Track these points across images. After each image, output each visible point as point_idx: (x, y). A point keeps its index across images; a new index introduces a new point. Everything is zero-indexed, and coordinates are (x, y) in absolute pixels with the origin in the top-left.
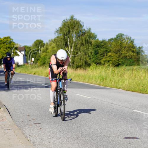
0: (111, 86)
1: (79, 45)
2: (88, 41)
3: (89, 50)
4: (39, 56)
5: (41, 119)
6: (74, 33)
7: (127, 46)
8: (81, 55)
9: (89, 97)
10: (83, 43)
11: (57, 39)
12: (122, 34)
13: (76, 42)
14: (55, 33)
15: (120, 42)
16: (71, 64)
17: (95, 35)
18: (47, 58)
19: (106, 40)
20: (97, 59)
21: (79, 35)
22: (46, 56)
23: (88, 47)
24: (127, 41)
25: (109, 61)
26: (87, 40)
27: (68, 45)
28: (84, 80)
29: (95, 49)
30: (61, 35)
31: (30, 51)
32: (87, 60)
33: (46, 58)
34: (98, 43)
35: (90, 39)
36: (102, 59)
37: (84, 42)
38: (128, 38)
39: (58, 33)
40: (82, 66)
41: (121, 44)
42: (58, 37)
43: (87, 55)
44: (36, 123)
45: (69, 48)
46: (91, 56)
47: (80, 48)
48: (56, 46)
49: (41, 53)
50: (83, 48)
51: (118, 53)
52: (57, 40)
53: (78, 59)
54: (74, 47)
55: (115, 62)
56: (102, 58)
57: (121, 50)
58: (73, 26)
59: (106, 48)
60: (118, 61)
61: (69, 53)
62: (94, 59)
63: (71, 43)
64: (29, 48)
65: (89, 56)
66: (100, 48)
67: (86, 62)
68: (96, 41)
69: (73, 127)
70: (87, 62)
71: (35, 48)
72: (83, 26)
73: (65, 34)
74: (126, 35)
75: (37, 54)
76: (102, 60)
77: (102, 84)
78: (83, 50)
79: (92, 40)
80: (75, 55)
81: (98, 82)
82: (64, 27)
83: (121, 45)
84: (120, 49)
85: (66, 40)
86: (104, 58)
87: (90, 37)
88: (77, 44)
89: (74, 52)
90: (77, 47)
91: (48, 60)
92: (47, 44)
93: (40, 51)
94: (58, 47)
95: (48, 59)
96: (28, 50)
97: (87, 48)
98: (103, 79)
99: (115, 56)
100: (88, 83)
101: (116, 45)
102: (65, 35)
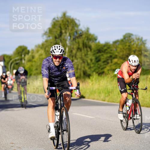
1: (74, 50)
2: (86, 44)
3: (88, 56)
6: (68, 34)
7: (137, 49)
8: (78, 63)
9: (91, 116)
11: (45, 43)
12: (130, 34)
13: (70, 46)
14: (43, 36)
15: (128, 44)
17: (95, 36)
19: (109, 43)
20: (99, 68)
21: (75, 37)
22: (32, 66)
23: (87, 53)
24: (137, 43)
26: (84, 43)
29: (95, 55)
30: (51, 38)
31: (11, 61)
32: (86, 70)
33: (33, 68)
34: (100, 47)
35: (88, 41)
36: (105, 67)
37: (81, 46)
38: (139, 39)
39: (47, 36)
40: (80, 77)
41: (129, 47)
42: (46, 41)
43: (86, 63)
46: (91, 63)
49: (26, 63)
50: (80, 54)
52: (46, 45)
58: (66, 26)
59: (111, 53)
62: (95, 68)
64: (10, 57)
65: (88, 64)
66: (102, 53)
67: (85, 72)
68: (97, 45)
71: (17, 57)
72: (80, 25)
74: (135, 36)
75: (20, 64)
76: (106, 69)
77: (107, 99)
78: (81, 56)
79: (92, 43)
81: (102, 97)
82: (54, 28)
83: (129, 49)
84: (128, 53)
86: (108, 67)
87: (89, 39)
88: (71, 49)
90: (73, 53)
92: (33, 50)
93: (24, 60)
95: (35, 70)
98: (108, 93)
101: (123, 48)
102: (56, 38)
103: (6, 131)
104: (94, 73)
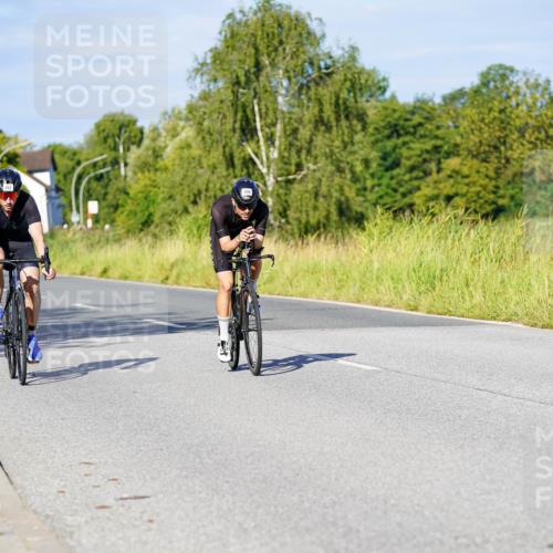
0: (468, 310)
1: (304, 127)
2: (346, 108)
3: (356, 148)
4: (118, 189)
5: (148, 477)
6: (281, 72)
7: (532, 122)
8: (318, 175)
9: (372, 365)
10: (325, 116)
11: (201, 103)
12: (506, 68)
13: (290, 113)
15: (496, 105)
16: (275, 219)
17: (381, 77)
18: (161, 196)
19: (431, 100)
20: (395, 191)
21: (305, 82)
22: (155, 187)
23: (352, 137)
24: (530, 101)
25: (449, 199)
26: (341, 102)
27: (256, 130)
28: (339, 289)
29: (380, 144)
30: (221, 84)
31: (79, 170)
32: (347, 199)
33: (156, 195)
34: (396, 115)
35: (355, 97)
36: (418, 188)
37: (329, 112)
38: (537, 86)
39: (205, 77)
40: (324, 226)
41: (503, 116)
42: (205, 96)
43: (349, 176)
44: (125, 496)
45: (259, 147)
46: (367, 176)
47: (311, 140)
48: (200, 138)
49: (130, 174)
50: (327, 142)
51: (493, 158)
52: (203, 110)
53: (307, 195)
54: (283, 140)
55: (482, 201)
56: (416, 183)
57: (504, 143)
58: (276, 42)
59: (436, 137)
60: (492, 196)
61: (260, 167)
62: (382, 193)
63: (269, 121)
64: (74, 155)
65: (355, 179)
66: (407, 139)
67: (344, 206)
68: (385, 108)
69: (307, 505)
70: (349, 208)
71: (102, 154)
72: (324, 36)
73: (237, 77)
74: (525, 73)
75: (110, 180)
76: (418, 193)
77: (425, 301)
78: (327, 150)
79: (368, 101)
80: (291, 177)
81: (405, 297)
82: (234, 48)
83: (502, 122)
84: (499, 138)
85: (244, 107)
86: (428, 186)
87: (358, 87)
88: (296, 125)
89: (284, 160)
90: (299, 136)
91: (164, 205)
92: (155, 129)
93: (126, 165)
94: (209, 142)
95: (164, 200)
96: (71, 164)
97: (346, 139)
98: (431, 281)
99: (478, 172)
100: (359, 302)
101: (483, 120)
102: (238, 83)
103: (63, 419)
104: (379, 210)
